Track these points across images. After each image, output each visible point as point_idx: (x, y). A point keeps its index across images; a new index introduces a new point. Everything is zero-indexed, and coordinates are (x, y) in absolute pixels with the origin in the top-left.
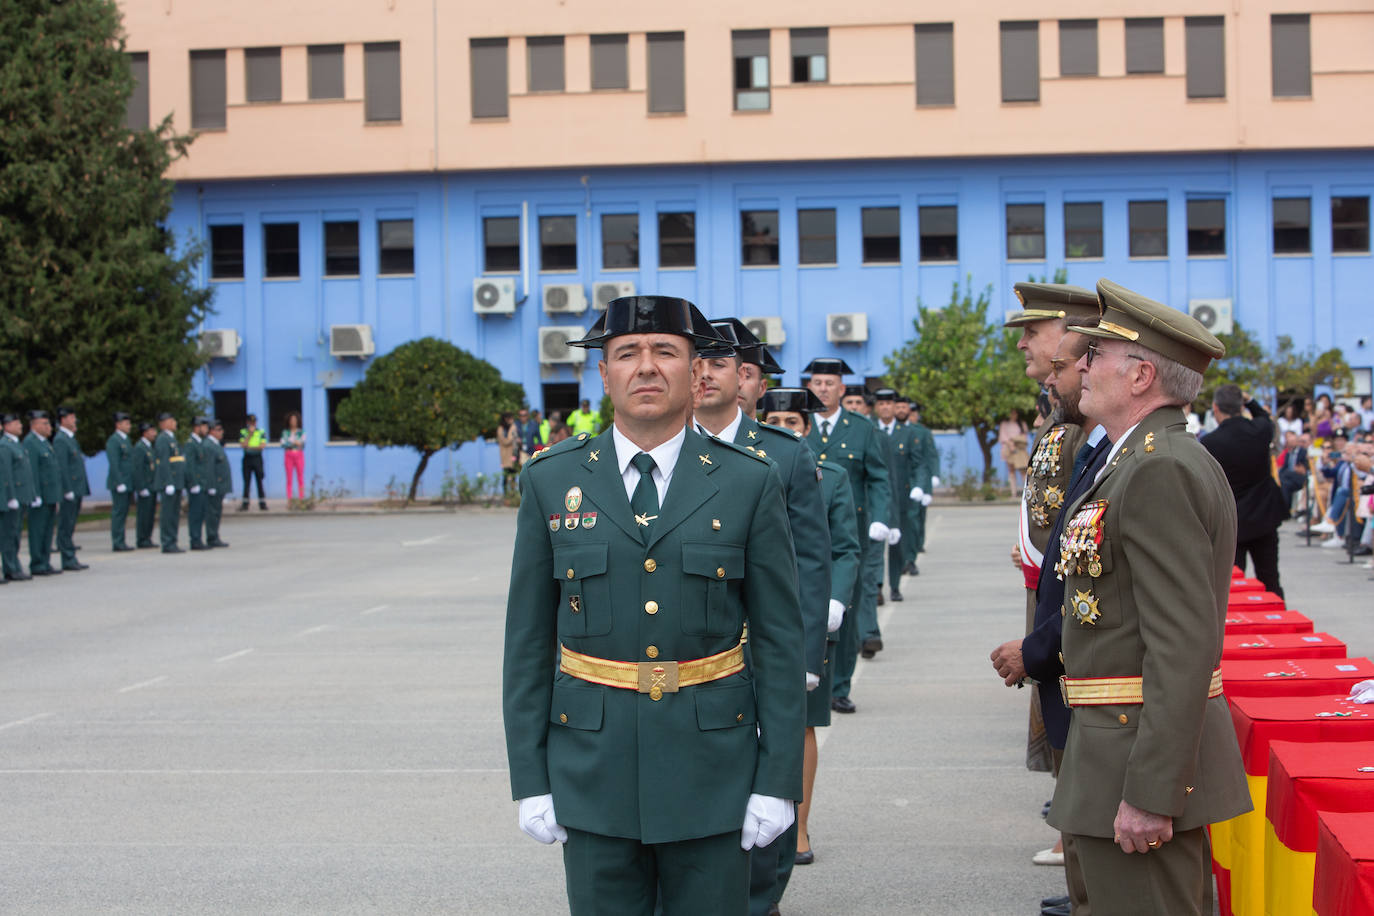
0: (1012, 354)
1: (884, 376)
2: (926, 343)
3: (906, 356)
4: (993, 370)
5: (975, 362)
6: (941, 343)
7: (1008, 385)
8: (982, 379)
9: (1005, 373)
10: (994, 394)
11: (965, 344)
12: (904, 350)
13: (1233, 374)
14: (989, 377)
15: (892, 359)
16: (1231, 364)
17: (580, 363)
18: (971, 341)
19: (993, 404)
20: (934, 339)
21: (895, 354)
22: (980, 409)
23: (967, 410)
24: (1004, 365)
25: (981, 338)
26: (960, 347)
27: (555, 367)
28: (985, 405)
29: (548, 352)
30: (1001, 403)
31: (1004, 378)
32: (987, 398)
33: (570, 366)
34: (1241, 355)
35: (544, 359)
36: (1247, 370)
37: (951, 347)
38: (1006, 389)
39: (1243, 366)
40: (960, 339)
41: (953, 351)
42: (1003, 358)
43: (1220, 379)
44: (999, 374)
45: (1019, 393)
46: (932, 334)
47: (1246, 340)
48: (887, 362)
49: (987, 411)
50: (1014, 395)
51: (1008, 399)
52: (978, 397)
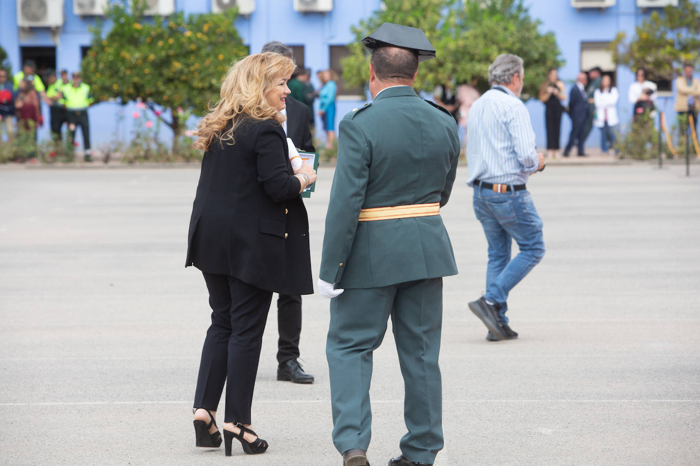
0: (473, 24)
1: (351, 45)
2: (392, 14)
3: (372, 25)
4: (456, 39)
5: (438, 32)
6: (407, 13)
7: (469, 53)
8: (445, 47)
9: (468, 42)
10: (457, 61)
11: (429, 14)
12: (371, 20)
13: (680, 43)
14: (452, 46)
15: (360, 28)
16: (678, 35)
17: (57, 28)
18: (434, 11)
19: (454, 71)
20: (400, 10)
21: (361, 23)
22: (443, 75)
23: (430, 77)
24: (466, 34)
25: (443, 8)
26: (425, 17)
27: (33, 30)
28: (448, 72)
29: (27, 15)
30: (463, 70)
31: (465, 47)
32: (449, 65)
33: (48, 30)
34: (688, 26)
35: (22, 22)
36: (694, 40)
37: (414, 16)
38: (468, 57)
39: (690, 36)
40: (424, 10)
41: (418, 21)
42: (463, 27)
43: (668, 48)
44: (461, 43)
45: (480, 61)
46: (396, 5)
47: (693, 11)
48: (354, 31)
49: (449, 78)
50: (474, 63)
51: (468, 66)
52: (441, 64)
